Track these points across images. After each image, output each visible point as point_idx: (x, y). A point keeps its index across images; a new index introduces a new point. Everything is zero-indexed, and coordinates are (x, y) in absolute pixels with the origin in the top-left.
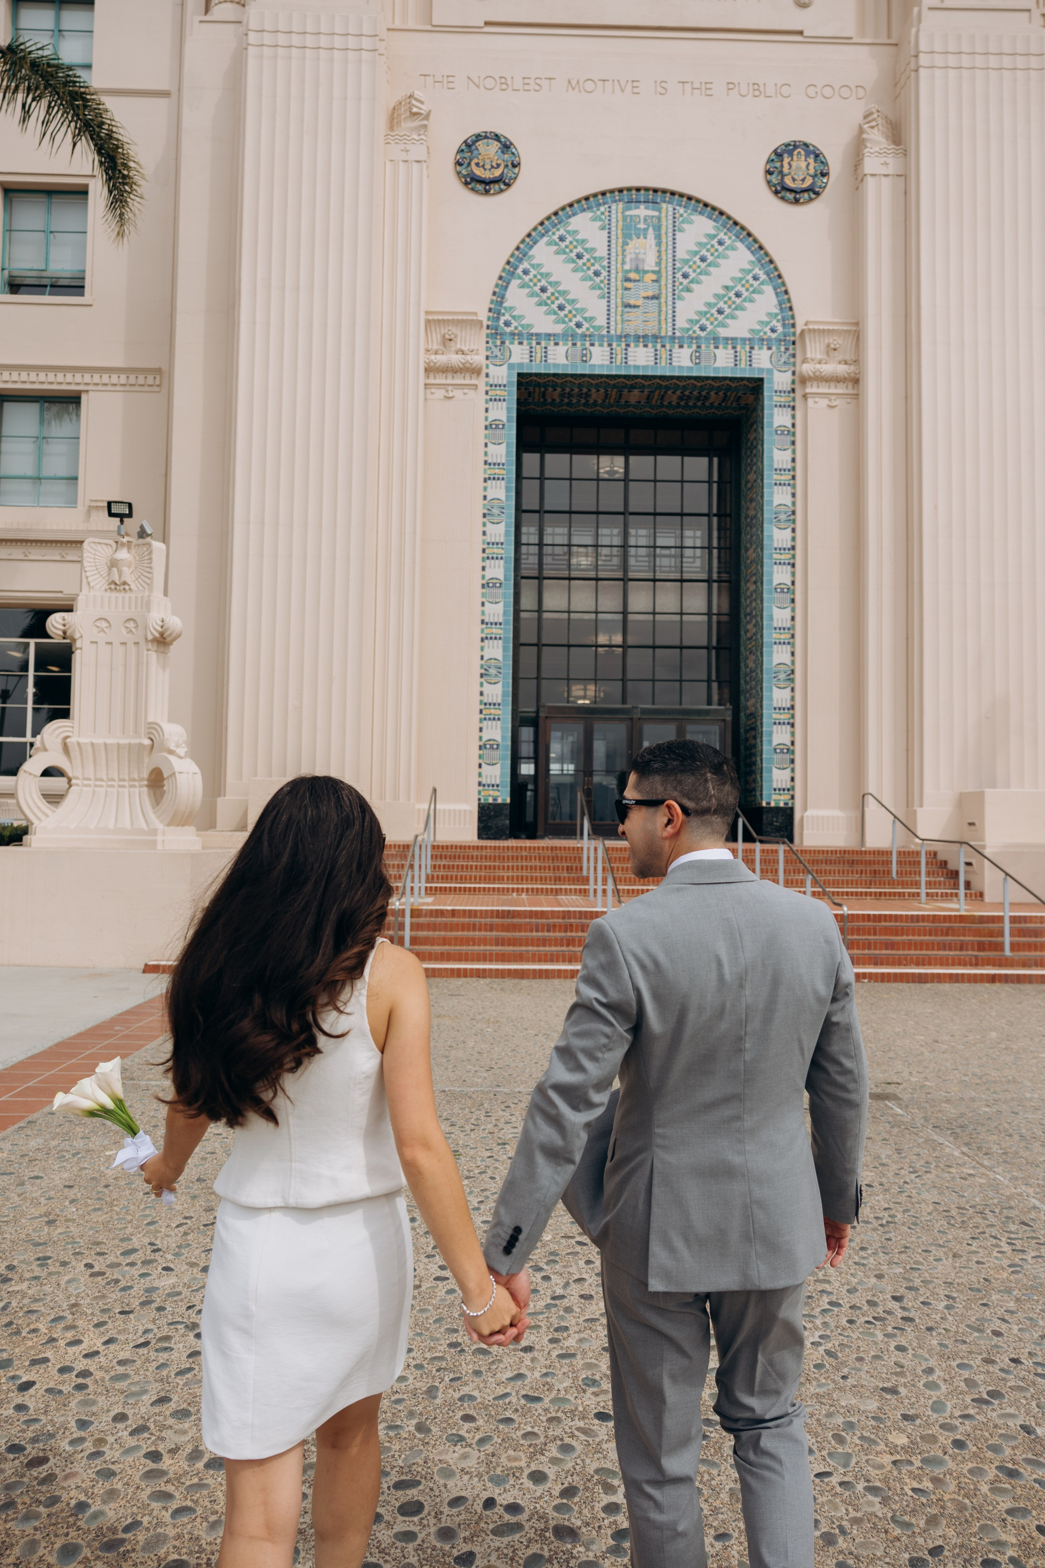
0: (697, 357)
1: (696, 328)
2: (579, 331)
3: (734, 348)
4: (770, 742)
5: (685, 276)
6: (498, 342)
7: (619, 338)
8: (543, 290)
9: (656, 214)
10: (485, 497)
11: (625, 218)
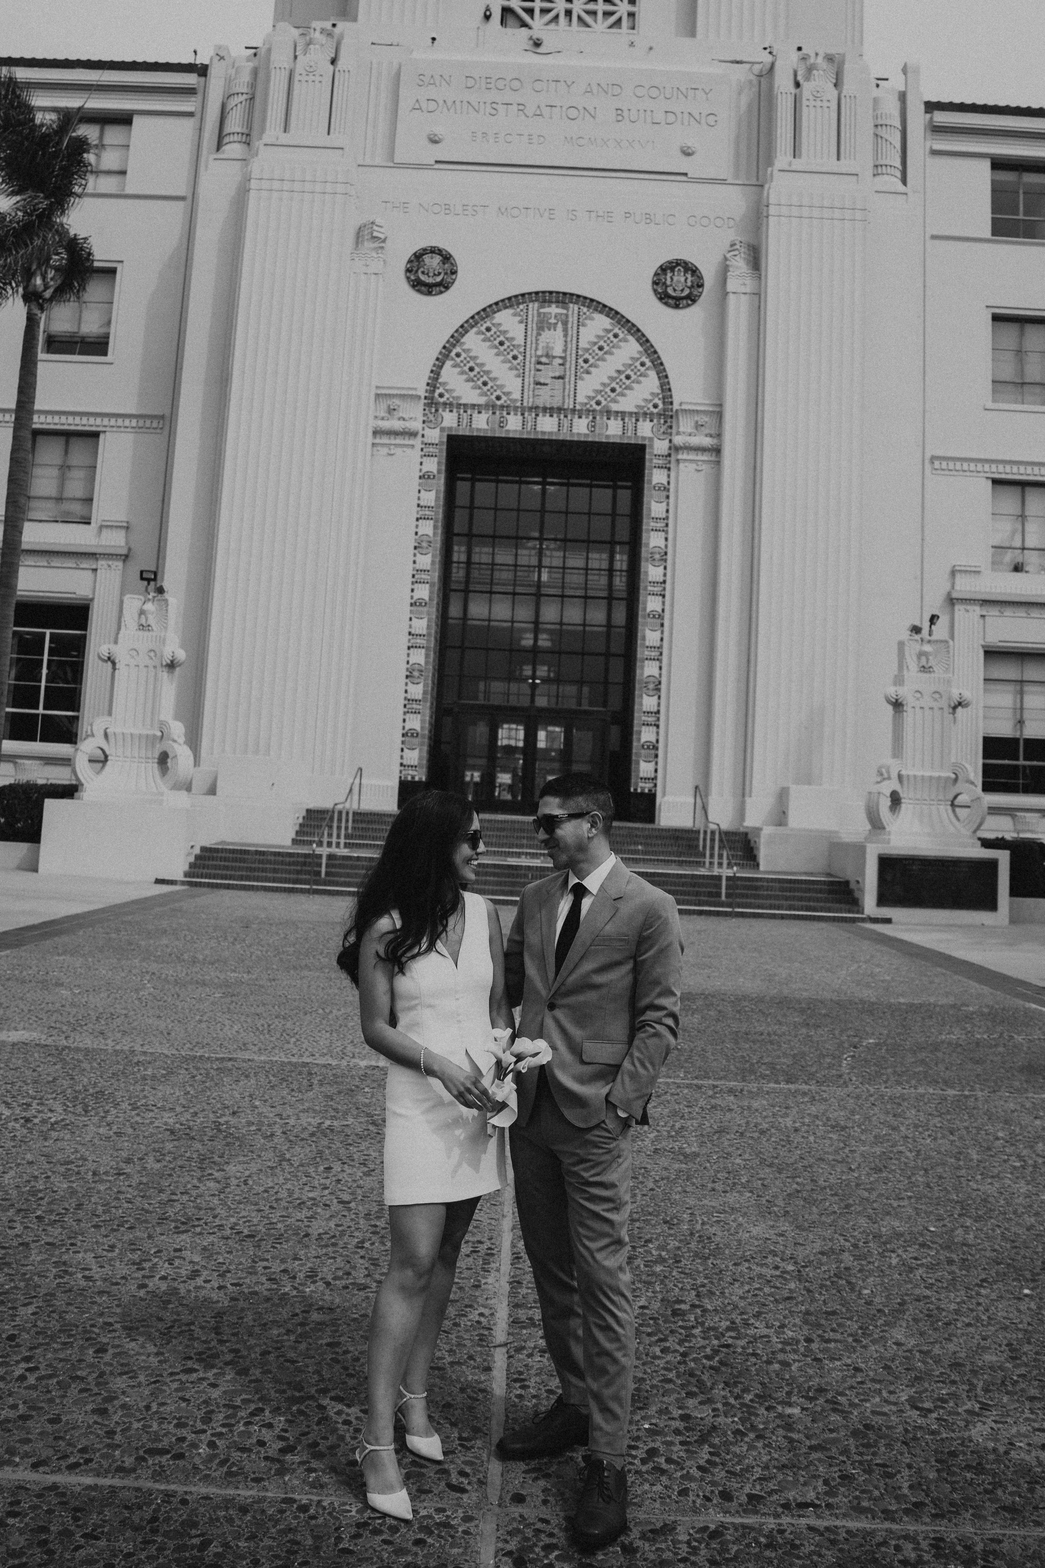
0: (593, 425)
1: (593, 403)
2: (499, 403)
3: (623, 419)
4: (639, 740)
5: (586, 361)
6: (433, 410)
7: (530, 409)
8: (471, 369)
9: (565, 311)
10: (416, 533)
11: (539, 314)
